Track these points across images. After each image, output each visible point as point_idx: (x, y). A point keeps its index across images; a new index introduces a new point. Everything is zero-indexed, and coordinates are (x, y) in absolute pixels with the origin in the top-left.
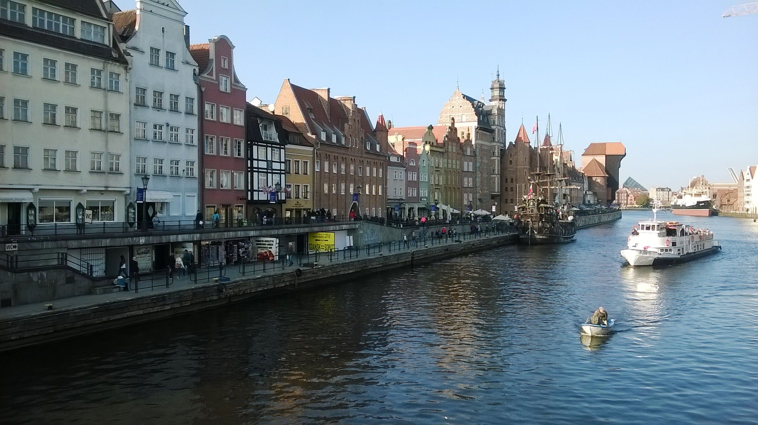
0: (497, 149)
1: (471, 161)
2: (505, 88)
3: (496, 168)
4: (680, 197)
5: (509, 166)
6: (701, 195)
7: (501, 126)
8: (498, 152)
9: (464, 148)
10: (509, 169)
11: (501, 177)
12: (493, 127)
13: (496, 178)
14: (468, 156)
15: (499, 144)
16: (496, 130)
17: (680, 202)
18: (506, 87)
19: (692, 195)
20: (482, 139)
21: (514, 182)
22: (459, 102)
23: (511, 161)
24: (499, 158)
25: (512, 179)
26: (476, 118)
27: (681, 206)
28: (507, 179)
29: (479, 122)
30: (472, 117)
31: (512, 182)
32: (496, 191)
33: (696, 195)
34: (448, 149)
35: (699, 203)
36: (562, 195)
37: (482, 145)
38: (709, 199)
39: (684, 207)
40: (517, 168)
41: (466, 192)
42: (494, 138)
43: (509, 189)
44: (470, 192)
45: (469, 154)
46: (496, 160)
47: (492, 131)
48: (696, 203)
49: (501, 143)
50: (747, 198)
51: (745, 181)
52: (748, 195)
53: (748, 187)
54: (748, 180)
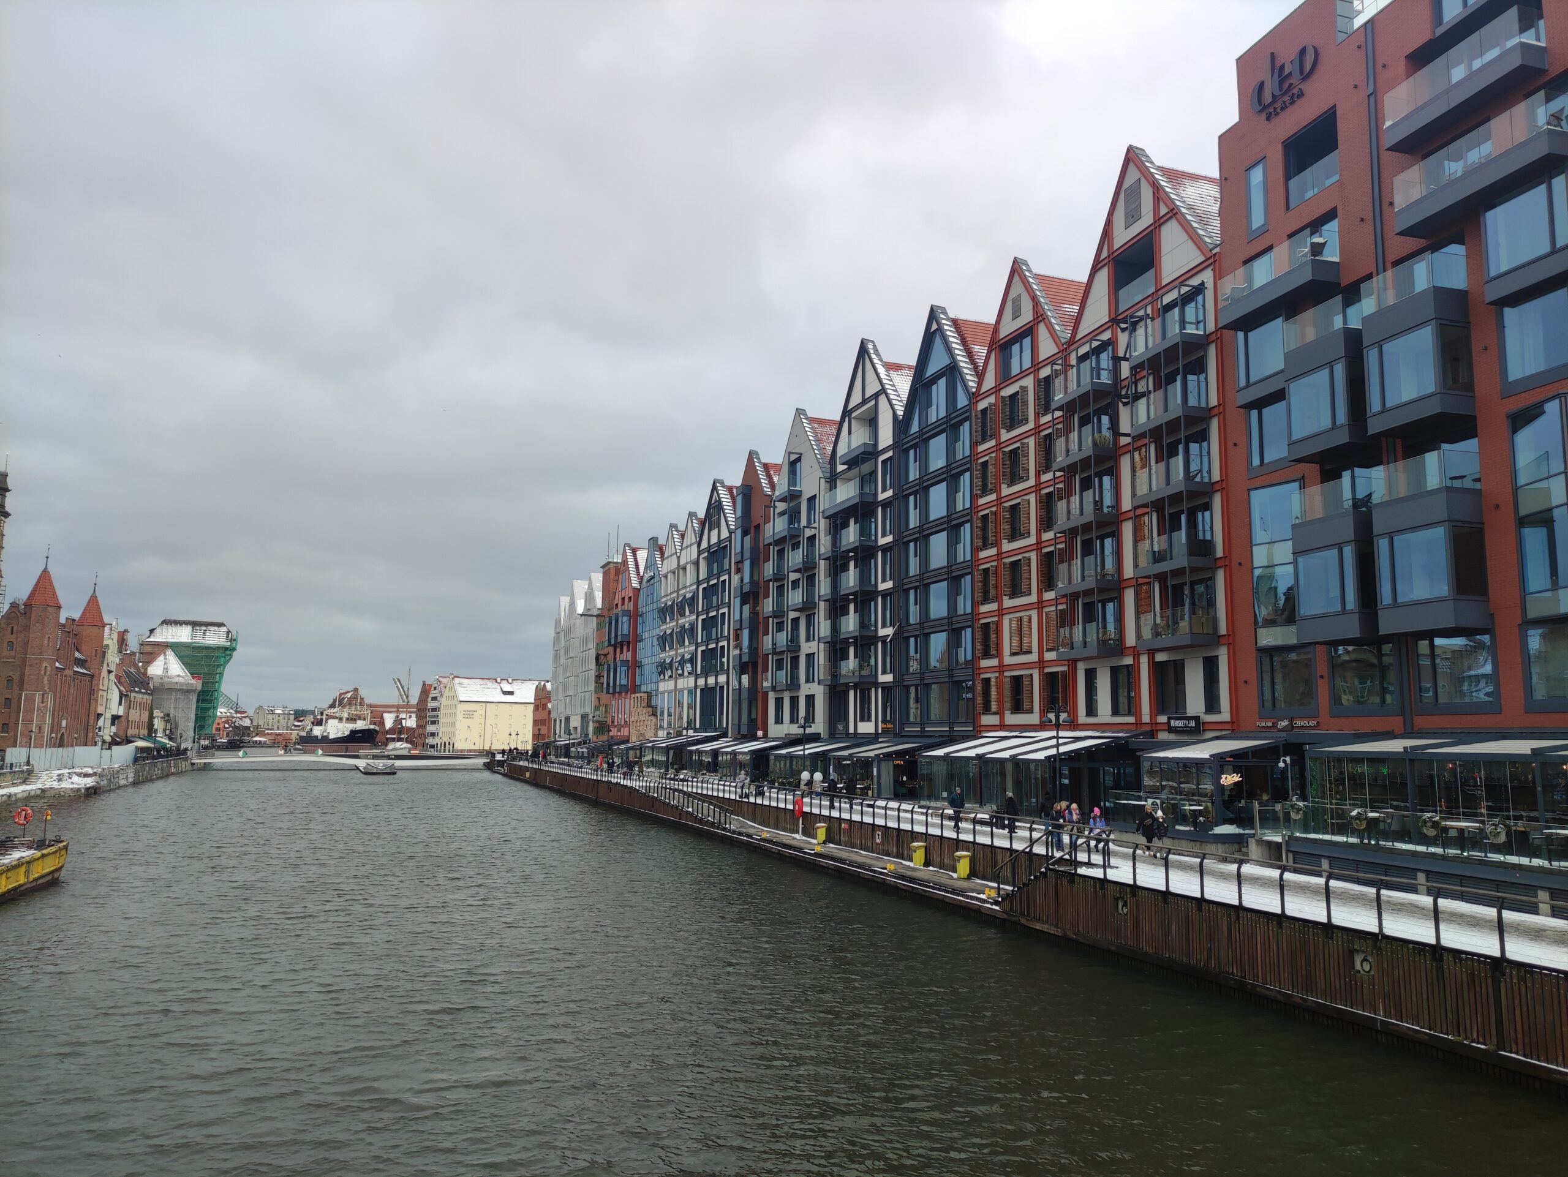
2: (7, 490)
4: (319, 723)
5: (5, 652)
6: (355, 720)
10: (4, 660)
17: (317, 731)
18: (10, 487)
19: (340, 719)
21: (16, 688)
23: (11, 643)
25: (10, 682)
27: (320, 737)
31: (9, 686)
33: (347, 719)
35: (353, 732)
36: (110, 717)
38: (372, 727)
39: (325, 740)
40: (24, 660)
43: (1, 702)
48: (347, 733)
50: (431, 728)
51: (430, 699)
52: (433, 723)
53: (434, 710)
54: (435, 699)
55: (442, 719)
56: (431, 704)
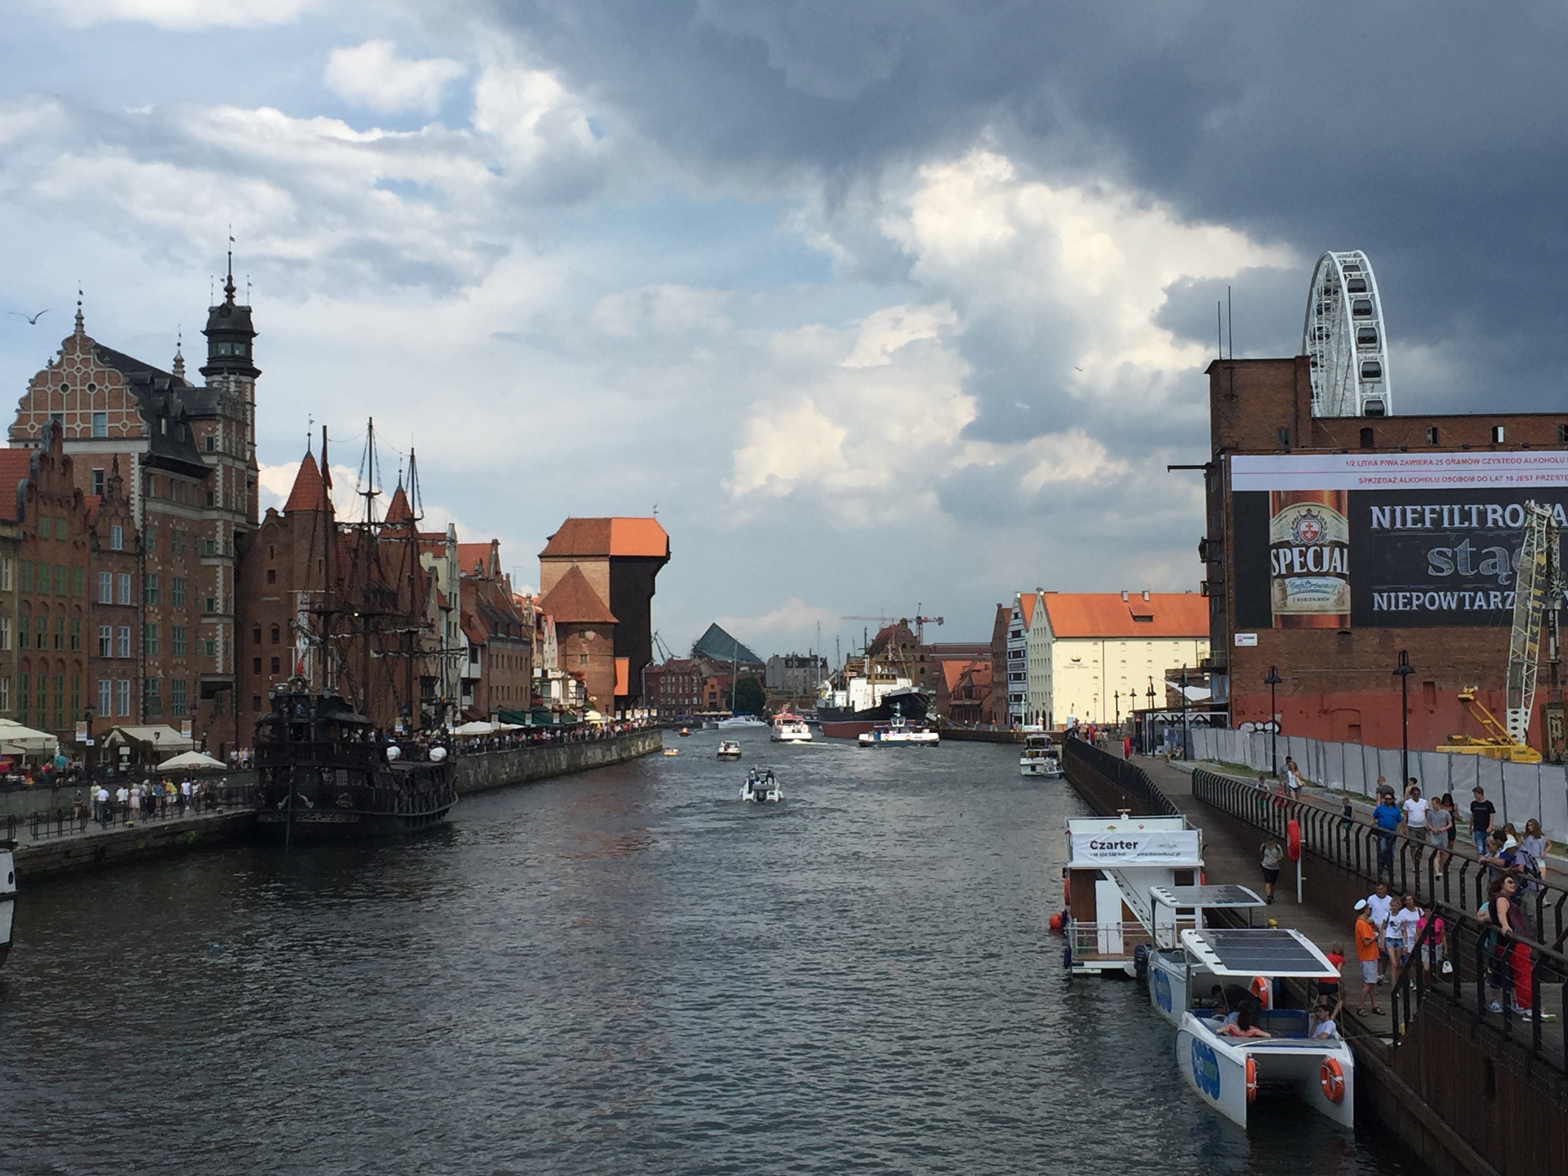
0: (221, 532)
1: (126, 569)
2: (253, 334)
3: (220, 593)
4: (842, 685)
5: (266, 587)
7: (235, 458)
8: (226, 543)
9: (100, 528)
10: (265, 599)
11: (237, 624)
12: (209, 460)
13: (220, 627)
14: (116, 552)
15: (228, 516)
16: (220, 468)
18: (256, 331)
19: (870, 677)
20: (166, 500)
21: (283, 639)
22: (84, 370)
23: (272, 573)
24: (230, 563)
25: (276, 632)
26: (144, 426)
28: (258, 633)
29: (155, 438)
30: (129, 424)
31: (276, 639)
32: (220, 671)
34: (36, 528)
35: (889, 700)
37: (166, 518)
40: (291, 596)
41: (107, 676)
42: (211, 496)
43: (266, 663)
44: (124, 675)
45: (118, 546)
46: (220, 570)
47: (205, 473)
48: (880, 701)
49: (237, 512)
50: (1014, 687)
51: (1010, 635)
52: (1018, 677)
53: (1017, 654)
54: (1017, 634)
55: (1032, 670)
56: (1013, 645)
